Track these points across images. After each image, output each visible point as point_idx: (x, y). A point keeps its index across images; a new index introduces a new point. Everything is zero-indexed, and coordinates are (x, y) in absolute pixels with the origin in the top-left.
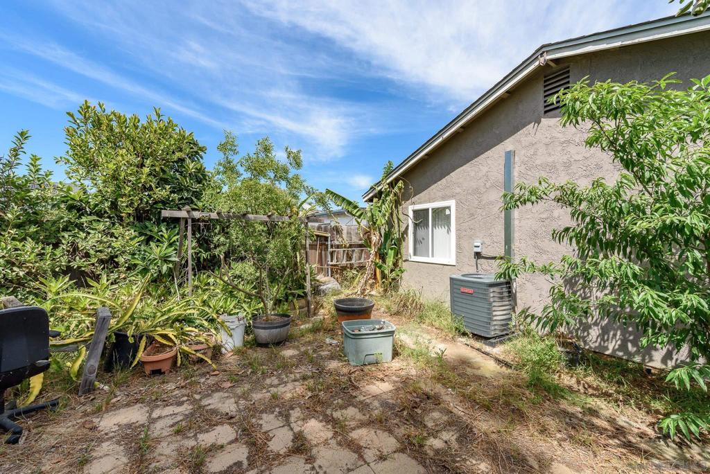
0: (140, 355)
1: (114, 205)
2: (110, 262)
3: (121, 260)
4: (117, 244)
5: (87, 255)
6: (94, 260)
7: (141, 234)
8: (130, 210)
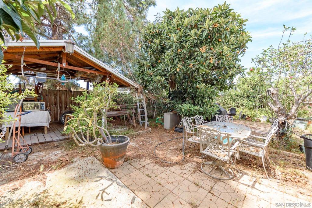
0: (246, 117)
1: (243, 95)
2: (243, 105)
3: (244, 104)
4: (244, 102)
5: (239, 104)
6: (240, 104)
7: (248, 100)
8: (246, 95)
